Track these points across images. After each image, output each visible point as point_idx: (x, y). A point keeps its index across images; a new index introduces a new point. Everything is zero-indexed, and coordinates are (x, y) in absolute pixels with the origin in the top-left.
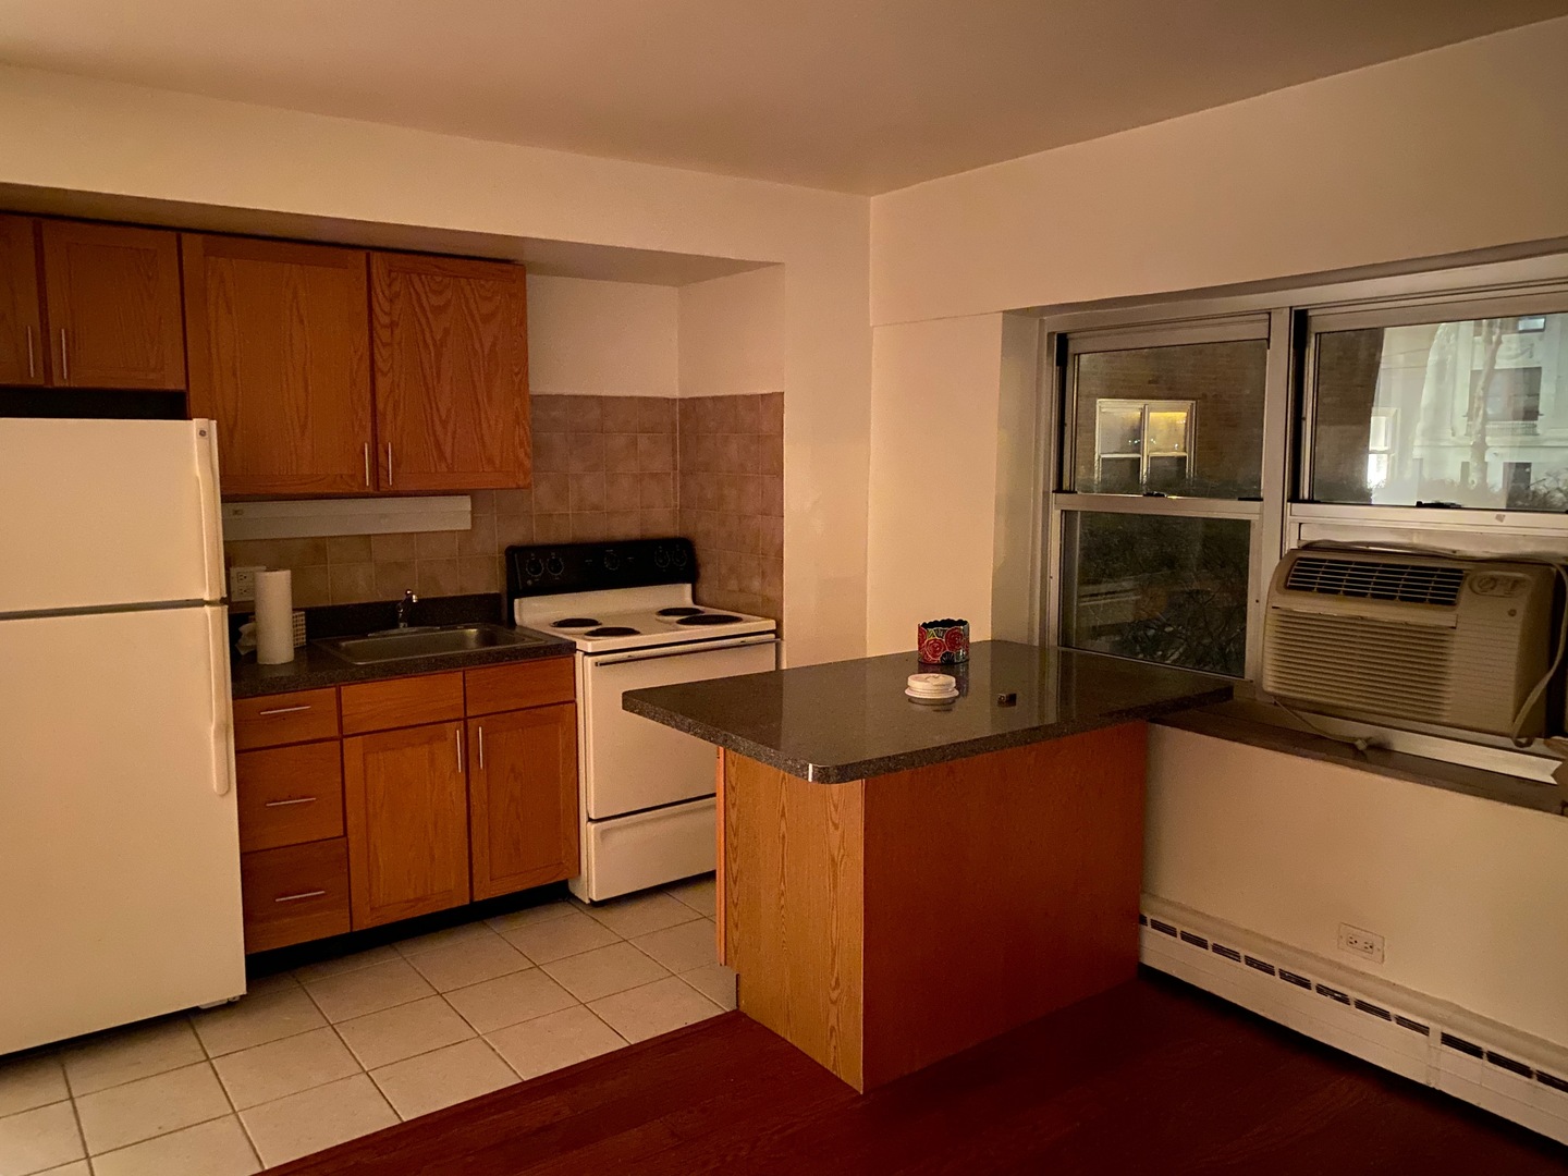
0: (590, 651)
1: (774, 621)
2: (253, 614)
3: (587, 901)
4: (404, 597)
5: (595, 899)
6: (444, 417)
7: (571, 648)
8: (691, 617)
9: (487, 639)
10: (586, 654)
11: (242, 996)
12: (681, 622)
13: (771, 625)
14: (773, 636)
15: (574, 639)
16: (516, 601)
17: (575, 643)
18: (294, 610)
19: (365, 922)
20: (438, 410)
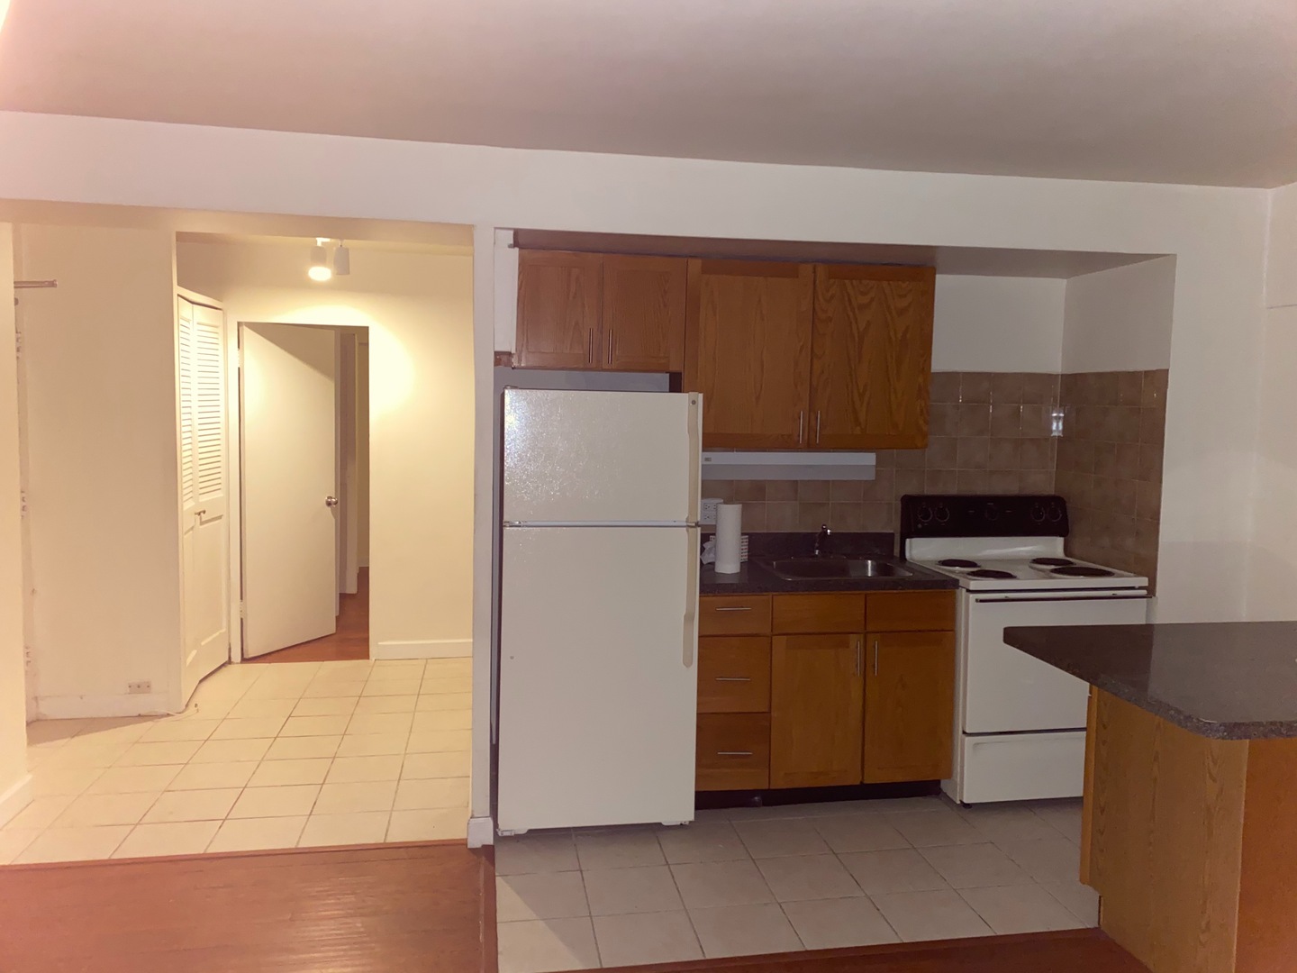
0: (971, 588)
1: (1147, 579)
2: (714, 534)
3: (958, 802)
4: (820, 531)
5: (965, 801)
6: (861, 391)
7: (955, 584)
8: (1063, 567)
9: (882, 569)
10: (968, 591)
11: (690, 822)
12: (1055, 571)
13: (1144, 581)
14: (1144, 592)
15: (957, 577)
16: (908, 540)
17: (958, 580)
18: (743, 534)
19: (779, 783)
20: (857, 385)
